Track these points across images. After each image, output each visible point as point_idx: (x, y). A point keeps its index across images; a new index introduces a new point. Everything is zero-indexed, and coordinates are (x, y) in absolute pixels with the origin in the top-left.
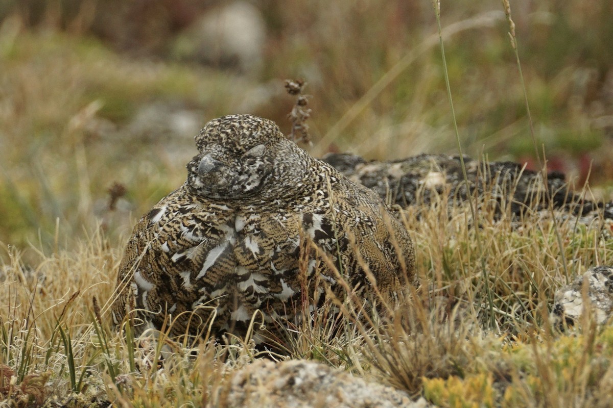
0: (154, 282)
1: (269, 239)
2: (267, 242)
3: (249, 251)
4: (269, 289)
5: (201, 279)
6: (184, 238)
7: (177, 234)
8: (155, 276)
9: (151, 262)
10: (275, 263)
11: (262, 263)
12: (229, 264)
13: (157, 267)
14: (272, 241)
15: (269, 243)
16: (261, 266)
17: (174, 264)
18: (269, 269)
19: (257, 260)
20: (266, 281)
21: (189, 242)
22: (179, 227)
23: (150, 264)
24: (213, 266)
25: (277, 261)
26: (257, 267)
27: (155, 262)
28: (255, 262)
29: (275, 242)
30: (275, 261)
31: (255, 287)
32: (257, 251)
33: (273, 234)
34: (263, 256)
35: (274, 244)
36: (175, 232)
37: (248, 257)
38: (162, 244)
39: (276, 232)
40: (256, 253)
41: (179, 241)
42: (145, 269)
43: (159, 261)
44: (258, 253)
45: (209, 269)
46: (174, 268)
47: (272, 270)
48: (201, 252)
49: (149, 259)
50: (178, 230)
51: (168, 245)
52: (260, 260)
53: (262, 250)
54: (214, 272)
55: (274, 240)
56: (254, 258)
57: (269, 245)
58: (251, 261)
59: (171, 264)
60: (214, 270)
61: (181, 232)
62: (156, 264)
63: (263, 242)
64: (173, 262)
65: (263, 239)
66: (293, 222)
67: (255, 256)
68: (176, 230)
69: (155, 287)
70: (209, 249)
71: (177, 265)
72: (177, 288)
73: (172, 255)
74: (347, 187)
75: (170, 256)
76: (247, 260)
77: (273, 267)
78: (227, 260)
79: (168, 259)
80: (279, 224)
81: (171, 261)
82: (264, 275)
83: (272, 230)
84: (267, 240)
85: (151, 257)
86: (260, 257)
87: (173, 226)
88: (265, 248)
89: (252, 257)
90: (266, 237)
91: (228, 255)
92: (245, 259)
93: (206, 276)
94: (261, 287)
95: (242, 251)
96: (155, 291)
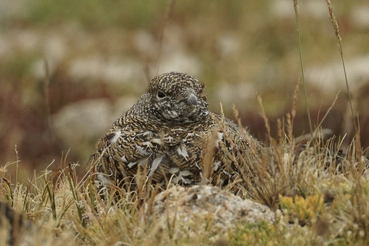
1: (195, 147)
2: (194, 149)
3: (182, 157)
4: (192, 180)
7: (133, 150)
9: (112, 167)
10: (198, 163)
11: (191, 163)
12: (166, 168)
14: (197, 148)
15: (195, 149)
16: (191, 165)
17: (130, 169)
18: (195, 167)
19: (188, 161)
21: (141, 156)
22: (134, 146)
23: (111, 168)
24: (157, 170)
25: (199, 161)
26: (189, 166)
27: (115, 167)
28: (187, 163)
29: (199, 148)
30: (198, 162)
32: (187, 155)
33: (198, 144)
34: (192, 158)
35: (199, 150)
36: (131, 149)
38: (121, 157)
39: (199, 142)
40: (186, 157)
41: (134, 155)
43: (118, 167)
44: (188, 157)
45: (155, 172)
46: (130, 172)
47: (196, 167)
48: (148, 162)
49: (110, 165)
50: (133, 148)
51: (126, 157)
52: (190, 161)
53: (190, 155)
54: (157, 173)
55: (199, 147)
56: (186, 160)
57: (195, 151)
58: (184, 162)
59: (127, 169)
60: (158, 172)
62: (115, 168)
63: (191, 150)
64: (129, 168)
65: (191, 147)
66: (208, 136)
67: (186, 159)
68: (131, 148)
70: (153, 159)
71: (132, 170)
73: (128, 164)
74: (226, 121)
75: (126, 164)
76: (182, 162)
77: (197, 165)
78: (165, 165)
79: (126, 166)
80: (200, 137)
81: (127, 167)
82: (191, 171)
83: (196, 142)
84: (194, 148)
85: (111, 164)
86: (190, 159)
87: (129, 145)
88: (193, 153)
89: (184, 160)
91: (165, 162)
92: (180, 162)
95: (177, 157)
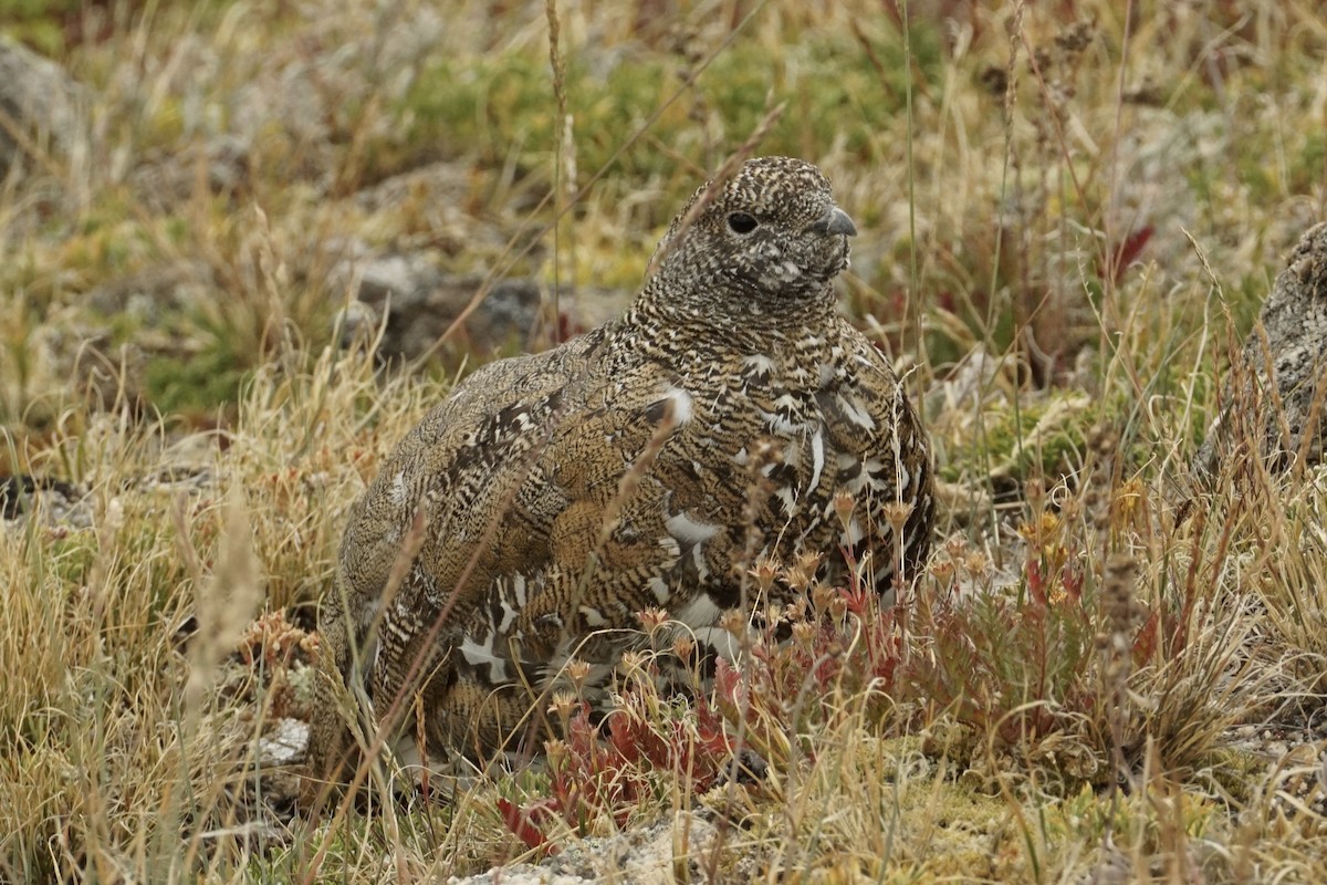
0: (722, 522)
5: (814, 493)
6: (776, 433)
8: (727, 510)
13: (730, 495)
20: (884, 470)
31: (873, 483)
37: (862, 438)
42: (698, 505)
61: (768, 424)
69: (724, 528)
72: (773, 517)
90: (876, 397)
93: (820, 486)
94: (879, 481)
96: (726, 536)
